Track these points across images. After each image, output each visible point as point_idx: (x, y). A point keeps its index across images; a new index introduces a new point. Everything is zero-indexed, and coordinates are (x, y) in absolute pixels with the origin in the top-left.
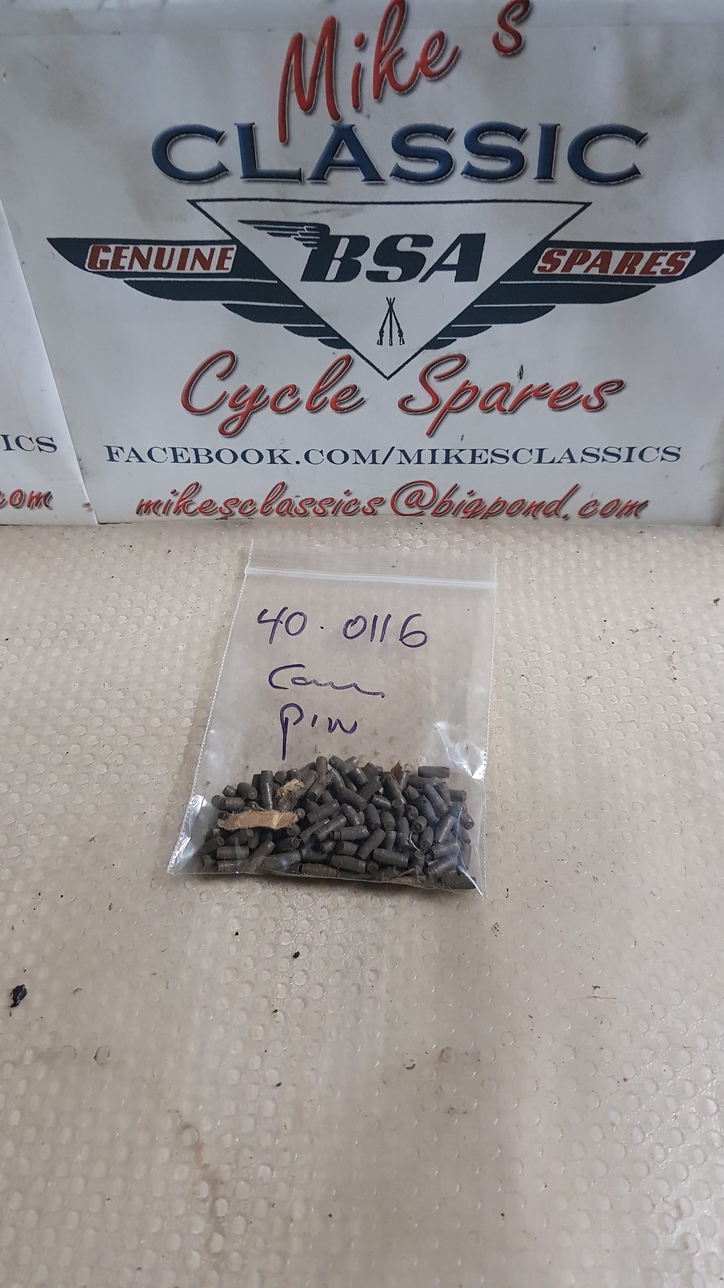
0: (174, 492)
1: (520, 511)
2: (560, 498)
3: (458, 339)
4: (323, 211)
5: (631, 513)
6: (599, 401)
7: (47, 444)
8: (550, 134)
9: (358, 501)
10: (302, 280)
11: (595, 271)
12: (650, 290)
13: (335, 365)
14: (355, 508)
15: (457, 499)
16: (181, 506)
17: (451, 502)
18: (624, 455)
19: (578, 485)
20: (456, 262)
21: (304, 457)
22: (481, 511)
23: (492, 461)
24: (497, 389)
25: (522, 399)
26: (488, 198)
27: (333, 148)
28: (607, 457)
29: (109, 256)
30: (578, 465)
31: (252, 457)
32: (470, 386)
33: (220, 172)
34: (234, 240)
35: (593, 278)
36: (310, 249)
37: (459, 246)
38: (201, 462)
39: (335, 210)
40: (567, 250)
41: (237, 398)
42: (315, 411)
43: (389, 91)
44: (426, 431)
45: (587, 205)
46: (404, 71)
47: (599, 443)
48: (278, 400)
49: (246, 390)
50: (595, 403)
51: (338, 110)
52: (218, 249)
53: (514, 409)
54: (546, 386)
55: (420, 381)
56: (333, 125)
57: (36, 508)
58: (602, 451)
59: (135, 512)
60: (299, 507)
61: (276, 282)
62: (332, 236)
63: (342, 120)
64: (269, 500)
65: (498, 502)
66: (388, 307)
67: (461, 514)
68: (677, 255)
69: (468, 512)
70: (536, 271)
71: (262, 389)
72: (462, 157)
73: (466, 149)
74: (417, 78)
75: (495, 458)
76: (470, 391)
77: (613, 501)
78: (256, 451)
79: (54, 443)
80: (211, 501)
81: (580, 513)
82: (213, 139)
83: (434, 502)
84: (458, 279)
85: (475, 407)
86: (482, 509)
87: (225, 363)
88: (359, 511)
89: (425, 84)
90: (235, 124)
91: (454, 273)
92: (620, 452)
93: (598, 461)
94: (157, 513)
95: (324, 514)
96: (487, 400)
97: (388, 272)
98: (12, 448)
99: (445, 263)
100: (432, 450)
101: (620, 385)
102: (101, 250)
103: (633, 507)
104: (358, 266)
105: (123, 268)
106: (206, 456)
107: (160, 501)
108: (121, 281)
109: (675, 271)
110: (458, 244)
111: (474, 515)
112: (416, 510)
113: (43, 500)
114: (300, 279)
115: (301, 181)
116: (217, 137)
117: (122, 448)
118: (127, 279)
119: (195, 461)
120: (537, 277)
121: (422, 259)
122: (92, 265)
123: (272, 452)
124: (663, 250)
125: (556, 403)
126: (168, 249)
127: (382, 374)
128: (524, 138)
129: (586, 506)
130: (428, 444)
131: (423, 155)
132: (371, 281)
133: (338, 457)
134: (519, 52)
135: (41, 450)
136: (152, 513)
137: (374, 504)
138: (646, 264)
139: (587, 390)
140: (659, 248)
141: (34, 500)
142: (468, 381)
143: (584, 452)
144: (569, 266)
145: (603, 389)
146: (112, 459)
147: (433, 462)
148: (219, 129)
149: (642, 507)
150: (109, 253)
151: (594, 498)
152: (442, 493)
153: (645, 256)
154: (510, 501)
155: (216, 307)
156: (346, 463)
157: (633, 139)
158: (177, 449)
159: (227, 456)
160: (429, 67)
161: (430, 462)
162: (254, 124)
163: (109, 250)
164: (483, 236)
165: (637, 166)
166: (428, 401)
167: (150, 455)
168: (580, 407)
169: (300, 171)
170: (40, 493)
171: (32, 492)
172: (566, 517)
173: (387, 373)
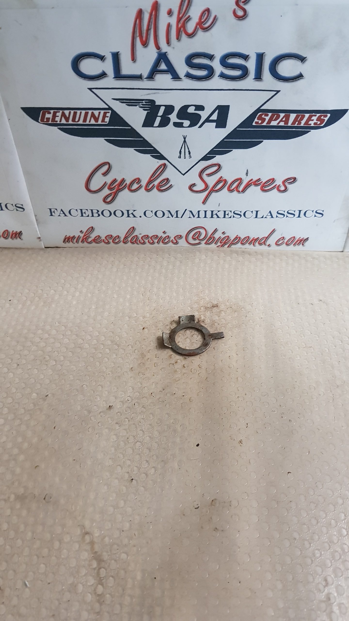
0: (81, 232)
1: (247, 242)
2: (266, 236)
3: (217, 156)
4: (152, 94)
5: (301, 243)
6: (285, 187)
7: (20, 208)
8: (260, 57)
9: (170, 237)
10: (142, 127)
11: (282, 124)
12: (309, 133)
13: (158, 169)
14: (168, 240)
15: (217, 236)
16: (84, 239)
17: (214, 237)
18: (297, 214)
19: (275, 229)
20: (215, 118)
21: (143, 214)
22: (228, 242)
23: (234, 217)
24: (235, 181)
25: (248, 186)
26: (231, 89)
27: (157, 63)
28: (289, 215)
29: (50, 116)
30: (275, 219)
31: (119, 213)
32: (223, 179)
33: (103, 75)
34: (110, 108)
35: (281, 127)
36: (146, 112)
37: (217, 111)
38: (94, 216)
39: (158, 93)
40: (268, 113)
41: (112, 185)
42: (149, 191)
43: (184, 36)
44: (202, 201)
45: (278, 92)
46: (191, 27)
47: (284, 208)
48: (131, 186)
49: (115, 181)
50: (282, 188)
51: (159, 45)
52: (102, 112)
53: (244, 191)
54: (260, 179)
55: (199, 176)
56: (157, 52)
57: (15, 240)
58: (286, 212)
59: (63, 241)
60: (141, 240)
61: (130, 128)
62: (156, 105)
63: (160, 51)
64: (127, 236)
65: (236, 238)
66: (183, 140)
67: (219, 244)
68: (321, 116)
69: (222, 242)
70: (254, 124)
71: (123, 180)
72: (218, 68)
73: (220, 65)
74: (197, 30)
75: (235, 215)
76: (222, 182)
77: (292, 238)
78: (121, 210)
79: (23, 207)
80: (99, 236)
81: (276, 244)
82: (99, 59)
83: (206, 237)
84: (217, 127)
85: (226, 189)
86: (229, 241)
87: (105, 168)
88: (170, 242)
89: (200, 33)
90: (110, 52)
91: (214, 124)
92: (295, 212)
93: (284, 217)
94: (72, 242)
95: (153, 243)
96: (231, 186)
97: (183, 123)
98: (3, 209)
99: (211, 119)
100: (205, 211)
101: (295, 179)
102: (47, 113)
103: (301, 240)
104: (169, 120)
105: (57, 121)
106: (96, 213)
107: (74, 236)
108: (56, 128)
109: (320, 124)
110: (217, 110)
111: (225, 243)
112: (197, 241)
113: (18, 235)
114: (142, 126)
115: (141, 79)
116: (102, 58)
117: (56, 209)
118: (59, 127)
119: (91, 216)
120: (255, 127)
121: (199, 117)
122: (42, 120)
123: (128, 211)
124: (315, 114)
125: (264, 188)
126: (78, 112)
127: (180, 172)
128: (248, 59)
129: (279, 240)
130: (203, 208)
131: (200, 67)
132: (176, 127)
133: (160, 214)
134: (245, 18)
135: (17, 210)
136: (71, 243)
137: (177, 238)
138: (307, 120)
139: (279, 182)
140: (313, 112)
141: (14, 235)
142: (222, 177)
143: (278, 213)
144: (269, 122)
145: (286, 181)
146: (51, 215)
147: (205, 217)
148: (103, 55)
149: (306, 240)
150: (50, 114)
151: (282, 236)
152: (210, 233)
153: (306, 116)
154: (242, 237)
155: (102, 140)
156: (163, 217)
157: (300, 60)
158: (83, 210)
159: (106, 213)
160: (203, 24)
161: (204, 217)
162: (119, 52)
164: (228, 106)
165: (302, 73)
166: (202, 186)
167: (70, 212)
168: (275, 190)
169: (141, 75)
170: (17, 232)
171: (13, 231)
172: (269, 245)
173: (183, 173)
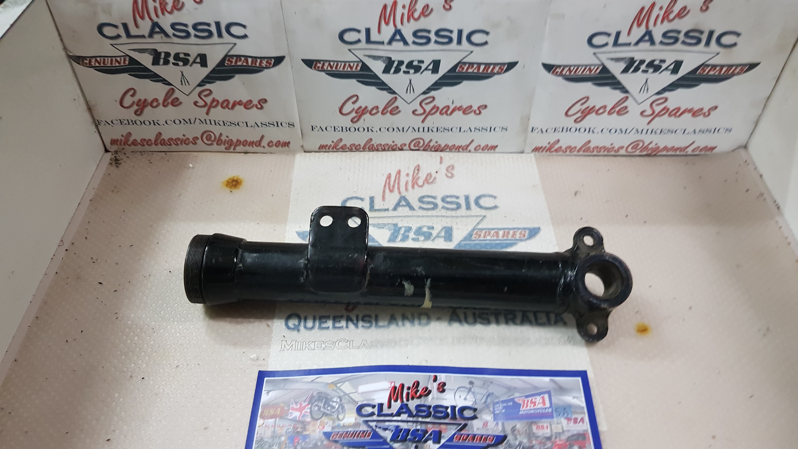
0: (333, 142)
1: (454, 148)
2: (468, 144)
3: (431, 92)
4: (390, 53)
5: (492, 149)
7: (291, 125)
8: (460, 32)
9: (397, 145)
10: (382, 73)
11: (476, 71)
12: (494, 77)
13: (390, 100)
15: (431, 144)
16: (334, 146)
17: (429, 145)
18: (488, 129)
19: (473, 139)
20: (431, 68)
21: (379, 129)
22: (440, 149)
23: (444, 131)
24: (445, 108)
25: (453, 111)
26: (442, 50)
27: (394, 35)
28: (483, 130)
29: (320, 65)
30: (473, 132)
31: (361, 129)
33: (359, 41)
34: (361, 61)
35: (475, 73)
36: (385, 64)
37: (432, 64)
38: (343, 131)
39: (394, 53)
40: (466, 64)
41: (358, 110)
42: (384, 114)
43: (412, 20)
44: (422, 120)
45: (472, 52)
46: (416, 15)
47: (480, 125)
48: (371, 111)
49: (361, 108)
50: (478, 112)
51: (396, 25)
52: (356, 63)
53: (451, 114)
54: (461, 106)
55: (420, 104)
56: (394, 29)
57: (284, 148)
58: (481, 128)
59: (318, 149)
60: (376, 147)
61: (374, 74)
62: (392, 60)
63: (397, 28)
64: (365, 144)
65: (446, 145)
66: (409, 82)
67: (433, 149)
68: (501, 66)
69: (435, 149)
70: (457, 71)
71: (366, 107)
72: (433, 38)
73: (435, 36)
74: (420, 17)
76: (436, 108)
77: (486, 145)
78: (363, 128)
79: (294, 124)
80: (345, 145)
81: (475, 149)
82: (357, 32)
83: (423, 145)
85: (438, 113)
86: (441, 147)
87: (355, 99)
88: (397, 148)
89: (422, 18)
90: (364, 28)
91: (431, 72)
93: (480, 131)
94: (326, 149)
95: (385, 150)
96: (442, 111)
97: (410, 71)
98: (279, 126)
99: (428, 68)
100: (423, 127)
101: (486, 106)
102: (318, 63)
103: (492, 147)
104: (400, 69)
105: (324, 69)
106: (345, 129)
107: (327, 145)
108: (323, 73)
109: (501, 71)
111: (437, 150)
112: (417, 148)
113: (287, 144)
115: (384, 44)
116: (359, 31)
117: (317, 127)
118: (325, 72)
119: (341, 131)
120: (458, 73)
121: (421, 67)
122: (315, 68)
123: (368, 128)
124: (497, 65)
125: (465, 112)
126: (340, 63)
127: (406, 102)
128: (452, 33)
129: (477, 147)
130: (421, 126)
131: (422, 37)
132: (405, 74)
133: (391, 130)
134: (450, 9)
135: (289, 127)
136: (324, 149)
137: (403, 146)
138: (492, 69)
139: (475, 108)
140: (495, 65)
141: (284, 144)
142: (435, 105)
143: (475, 128)
144: (467, 70)
145: (480, 108)
146: (313, 130)
148: (360, 29)
149: (496, 147)
151: (479, 144)
152: (426, 142)
153: (491, 67)
154: (450, 145)
155: (354, 81)
156: (393, 132)
157: (485, 33)
158: (335, 127)
159: (352, 129)
160: (423, 14)
161: (423, 131)
162: (370, 28)
163: (320, 63)
164: (440, 61)
165: (487, 41)
166: (421, 111)
167: (326, 129)
168: (473, 113)
169: (383, 42)
170: (286, 142)
171: (284, 141)
172: (470, 151)
173: (409, 102)
